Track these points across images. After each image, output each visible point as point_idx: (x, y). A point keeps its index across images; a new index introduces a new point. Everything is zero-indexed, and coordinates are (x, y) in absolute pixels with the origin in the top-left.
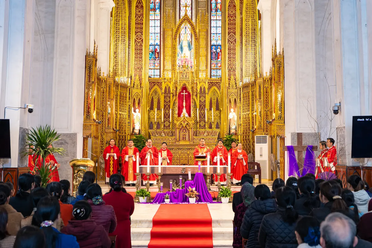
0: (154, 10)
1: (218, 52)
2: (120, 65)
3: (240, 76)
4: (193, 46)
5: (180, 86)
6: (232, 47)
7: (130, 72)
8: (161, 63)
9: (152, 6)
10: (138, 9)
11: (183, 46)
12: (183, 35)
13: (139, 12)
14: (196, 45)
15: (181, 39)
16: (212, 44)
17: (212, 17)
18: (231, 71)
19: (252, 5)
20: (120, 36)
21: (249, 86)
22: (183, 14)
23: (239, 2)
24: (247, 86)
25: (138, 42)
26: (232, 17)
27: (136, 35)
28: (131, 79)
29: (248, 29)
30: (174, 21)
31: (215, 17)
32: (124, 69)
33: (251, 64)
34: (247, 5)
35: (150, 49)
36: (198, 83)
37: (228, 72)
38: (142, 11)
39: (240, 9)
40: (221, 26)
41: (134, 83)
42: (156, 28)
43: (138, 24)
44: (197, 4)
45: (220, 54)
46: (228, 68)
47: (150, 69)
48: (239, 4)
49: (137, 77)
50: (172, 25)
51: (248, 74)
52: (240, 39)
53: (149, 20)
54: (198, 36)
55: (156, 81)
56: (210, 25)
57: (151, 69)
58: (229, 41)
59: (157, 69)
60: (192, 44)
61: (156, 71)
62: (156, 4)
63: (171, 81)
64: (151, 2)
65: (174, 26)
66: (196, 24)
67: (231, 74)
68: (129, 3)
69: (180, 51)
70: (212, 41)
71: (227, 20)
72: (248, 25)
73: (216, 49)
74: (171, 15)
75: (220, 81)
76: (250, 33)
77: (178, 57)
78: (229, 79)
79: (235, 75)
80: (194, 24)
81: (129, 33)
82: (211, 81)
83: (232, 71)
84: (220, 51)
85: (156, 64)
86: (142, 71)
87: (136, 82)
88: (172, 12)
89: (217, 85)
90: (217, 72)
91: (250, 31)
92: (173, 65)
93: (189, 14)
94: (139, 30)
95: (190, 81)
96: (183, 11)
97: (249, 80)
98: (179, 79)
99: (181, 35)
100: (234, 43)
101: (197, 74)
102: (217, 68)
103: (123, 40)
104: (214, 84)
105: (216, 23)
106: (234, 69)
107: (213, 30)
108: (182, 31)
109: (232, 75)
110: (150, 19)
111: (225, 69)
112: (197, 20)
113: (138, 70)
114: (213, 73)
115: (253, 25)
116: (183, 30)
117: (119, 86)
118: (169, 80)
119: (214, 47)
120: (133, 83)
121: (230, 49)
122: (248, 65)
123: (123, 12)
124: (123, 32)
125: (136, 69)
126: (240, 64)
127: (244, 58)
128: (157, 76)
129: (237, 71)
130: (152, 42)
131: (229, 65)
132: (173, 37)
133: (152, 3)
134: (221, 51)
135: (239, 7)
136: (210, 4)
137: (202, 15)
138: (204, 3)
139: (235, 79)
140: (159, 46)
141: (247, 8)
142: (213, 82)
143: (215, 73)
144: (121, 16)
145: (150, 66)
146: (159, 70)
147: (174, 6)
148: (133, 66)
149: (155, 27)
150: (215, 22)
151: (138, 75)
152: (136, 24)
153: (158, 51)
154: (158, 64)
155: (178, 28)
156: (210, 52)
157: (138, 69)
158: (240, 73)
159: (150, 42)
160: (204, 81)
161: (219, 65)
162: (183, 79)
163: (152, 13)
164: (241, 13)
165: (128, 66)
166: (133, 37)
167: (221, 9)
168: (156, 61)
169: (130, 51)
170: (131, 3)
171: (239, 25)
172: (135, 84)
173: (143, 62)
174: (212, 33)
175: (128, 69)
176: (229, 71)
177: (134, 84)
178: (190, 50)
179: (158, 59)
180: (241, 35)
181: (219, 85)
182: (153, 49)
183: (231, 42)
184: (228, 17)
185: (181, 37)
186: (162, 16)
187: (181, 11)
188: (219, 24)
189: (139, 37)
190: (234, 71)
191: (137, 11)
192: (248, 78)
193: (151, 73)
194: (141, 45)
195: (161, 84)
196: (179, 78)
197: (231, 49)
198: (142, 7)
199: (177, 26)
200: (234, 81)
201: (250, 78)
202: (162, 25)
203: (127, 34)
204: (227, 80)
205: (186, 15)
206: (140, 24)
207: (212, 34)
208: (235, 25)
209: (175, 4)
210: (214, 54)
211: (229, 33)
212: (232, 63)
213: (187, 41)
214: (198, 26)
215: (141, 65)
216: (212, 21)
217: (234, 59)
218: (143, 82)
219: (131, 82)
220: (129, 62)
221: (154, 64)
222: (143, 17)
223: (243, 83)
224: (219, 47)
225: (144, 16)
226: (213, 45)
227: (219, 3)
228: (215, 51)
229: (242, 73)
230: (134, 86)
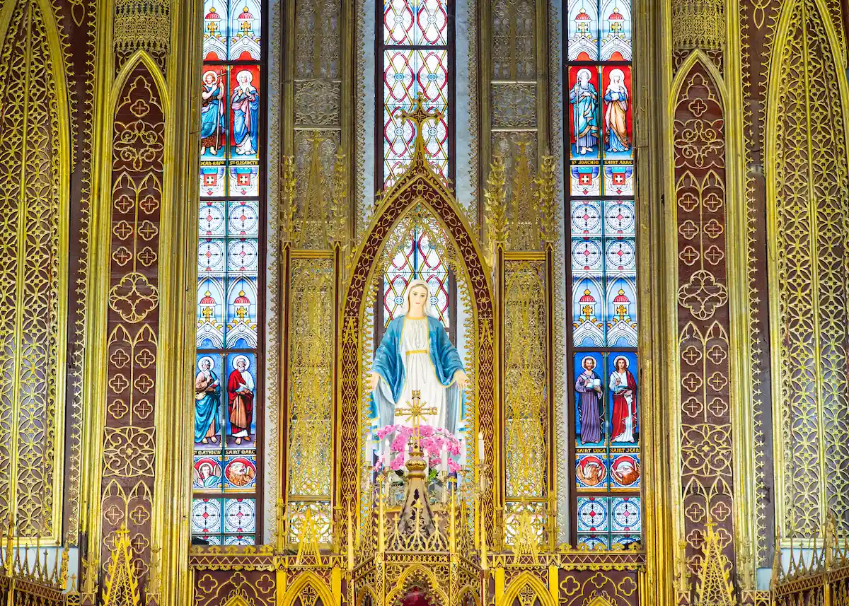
0: (225, 139)
1: (617, 390)
2: (14, 469)
3: (761, 532)
4: (463, 351)
5: (390, 595)
6: (705, 355)
7: (77, 510)
8: (267, 459)
9: (211, 116)
10: (132, 128)
11: (402, 352)
12: (399, 287)
13: (139, 145)
14: (484, 348)
15: (386, 315)
16: (577, 342)
17: (574, 181)
18: (703, 502)
19: (817, 104)
20: (20, 295)
21: (818, 591)
22: (397, 162)
23: (739, 89)
24: (806, 593)
25: (127, 325)
26: (699, 174)
27: (114, 281)
28: (84, 553)
29: (797, 245)
30: (345, 207)
31: (596, 181)
32: (42, 491)
33: (822, 457)
34: (788, 103)
35: (200, 377)
36: (500, 576)
37: (686, 504)
38: (153, 142)
39: (747, 129)
40: (629, 232)
41: (102, 575)
42: (236, 248)
43: (130, 217)
44: (485, 104)
45: (629, 400)
46: (685, 480)
47: (197, 496)
48: (739, 98)
49: (123, 542)
50: (337, 231)
51: (807, 517)
52: (754, 305)
53: (195, 198)
54: (494, 293)
55: (237, 567)
56: (562, 231)
57: (206, 497)
58: (684, 316)
59: (240, 497)
60: (454, 339)
61: (235, 510)
62: (236, 106)
63: (331, 564)
64: (206, 96)
65: (346, 236)
66: (480, 220)
67: (704, 520)
68: (73, 97)
69: (383, 380)
70: (576, 322)
71: (671, 191)
72: (796, 220)
73: (604, 373)
74: (327, 169)
75: (632, 566)
76: (815, 270)
77: (374, 422)
78: (694, 552)
79: (729, 524)
80: (470, 223)
81: (75, 273)
82: (582, 566)
83: (708, 498)
84: (624, 383)
85: (236, 469)
86: (149, 506)
87: (112, 569)
88: (330, 150)
89: (617, 587)
90: (609, 514)
91: (814, 258)
92: (346, 469)
93: (438, 161)
94: (134, 255)
95: (455, 560)
96: (399, 148)
97: (819, 553)
98: (382, 547)
99: (386, 287)
100: (716, 329)
101: (493, 524)
102: (614, 488)
103: (35, 318)
104: (599, 580)
105: (603, 217)
106: (720, 488)
107: (584, 260)
108: (397, 263)
109: (709, 525)
110: (203, 193)
111: (667, 489)
112: (487, 195)
113: (127, 500)
114: (587, 519)
115: (829, 223)
116: (399, 259)
117: (10, 595)
118: (318, 556)
119: (589, 360)
120: (92, 576)
121: (692, 368)
122: (805, 466)
123: (38, 151)
124: (37, 269)
125: (114, 488)
126: (759, 459)
127: (778, 419)
128: (240, 537)
129: (737, 499)
130: (209, 331)
131: (692, 463)
132: (343, 298)
133: (213, 98)
134: (634, 386)
135: (740, 119)
136: (561, 106)
137: (515, 163)
138: (525, 102)
139: (730, 552)
140: (253, 357)
141: (787, 124)
142: (589, 572)
143: (598, 519)
144: (27, 173)
145: (196, 475)
146: (252, 503)
147: (347, 114)
148: (97, 474)
149: (227, 240)
150: (593, 210)
151: (124, 526)
152: (116, 216)
153: (249, 382)
154: (246, 464)
155: (374, 245)
156: (565, 387)
157: (127, 489)
158: (760, 511)
159: (199, 332)
160: (537, 564)
161: (625, 468)
162: (406, 551)
163: (209, 157)
164: (756, 153)
165: (66, 472)
166: (99, 294)
167: (629, 133)
168: (234, 448)
169: (77, 379)
170: (89, 97)
171: (744, 221)
172: (109, 584)
173: (160, 451)
174: (574, 274)
175: (65, 494)
176: (693, 497)
177: (100, 585)
178: (446, 376)
179: (244, 433)
180: (760, 280)
181: (627, 587)
182: (219, 372)
183: (698, 322)
184: (678, 173)
185: (390, 300)
186: (272, 173)
187: (387, 146)
188: (623, 220)
189: (134, 297)
190: (723, 496)
191: (125, 141)
192: (807, 542)
193: (205, 519)
194: (147, 346)
195: (266, 584)
196: (382, 539)
197: (699, 368)
198: (156, 115)
199: (364, 231)
200: (722, 561)
201: (820, 544)
202: (271, 231)
203: (63, 281)
204: (679, 553)
205: (419, 165)
206: (142, 216)
207: (576, 285)
208: (722, 220)
209: (354, 103)
210: (589, 402)
211: (684, 272)
212: (706, 448)
213: (426, 321)
214: (491, 232)
215: (143, 465)
216: (575, 204)
217: (718, 428)
218: (159, 569)
219: (82, 570)
220: (74, 447)
221: (223, 464)
222: (160, 176)
223: (780, 570)
224: (622, 360)
225: (168, 168)
226: (585, 350)
227: (615, 97)
228: (597, 382)
229: (770, 512)
230: (99, 595)
